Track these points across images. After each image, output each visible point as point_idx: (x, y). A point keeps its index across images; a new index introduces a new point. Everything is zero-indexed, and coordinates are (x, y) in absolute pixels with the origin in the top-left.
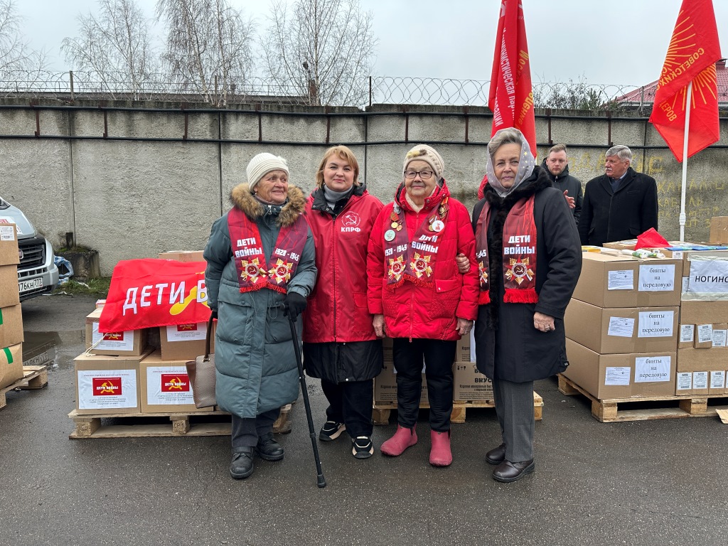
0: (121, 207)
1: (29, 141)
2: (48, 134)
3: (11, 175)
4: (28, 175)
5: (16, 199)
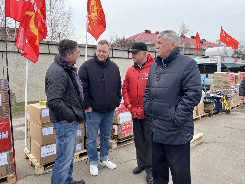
1: (46, 55)
2: (52, 53)
3: (39, 66)
4: (45, 66)
5: (41, 74)
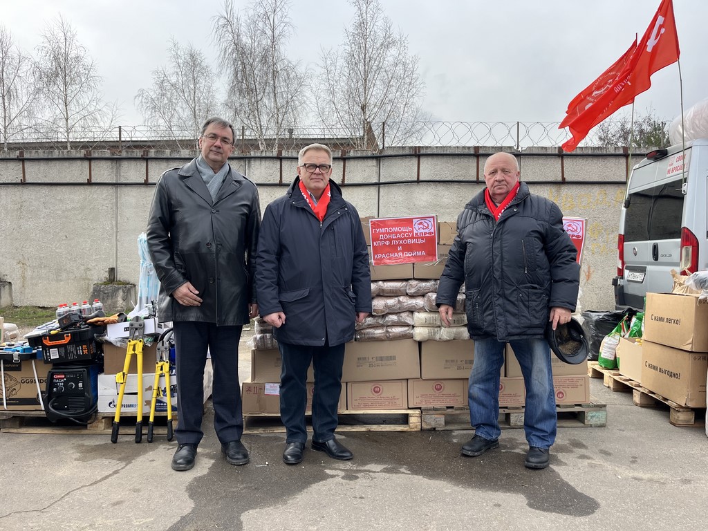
1: (82, 187)
2: (98, 181)
3: (66, 217)
5: (68, 238)
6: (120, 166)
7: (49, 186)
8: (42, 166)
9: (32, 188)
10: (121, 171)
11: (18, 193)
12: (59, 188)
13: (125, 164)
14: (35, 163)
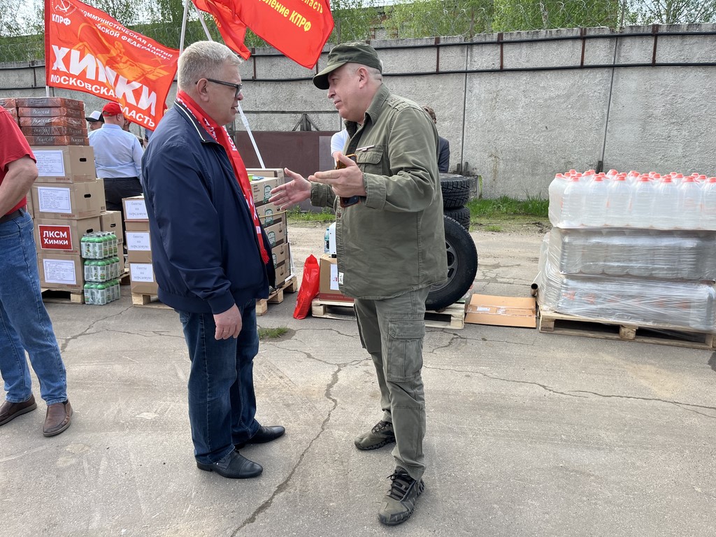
0: (658, 135)
6: (620, 45)
7: (531, 72)
8: (525, 49)
9: (510, 74)
10: (622, 51)
11: (493, 81)
12: (542, 74)
13: (627, 43)
14: (515, 46)
